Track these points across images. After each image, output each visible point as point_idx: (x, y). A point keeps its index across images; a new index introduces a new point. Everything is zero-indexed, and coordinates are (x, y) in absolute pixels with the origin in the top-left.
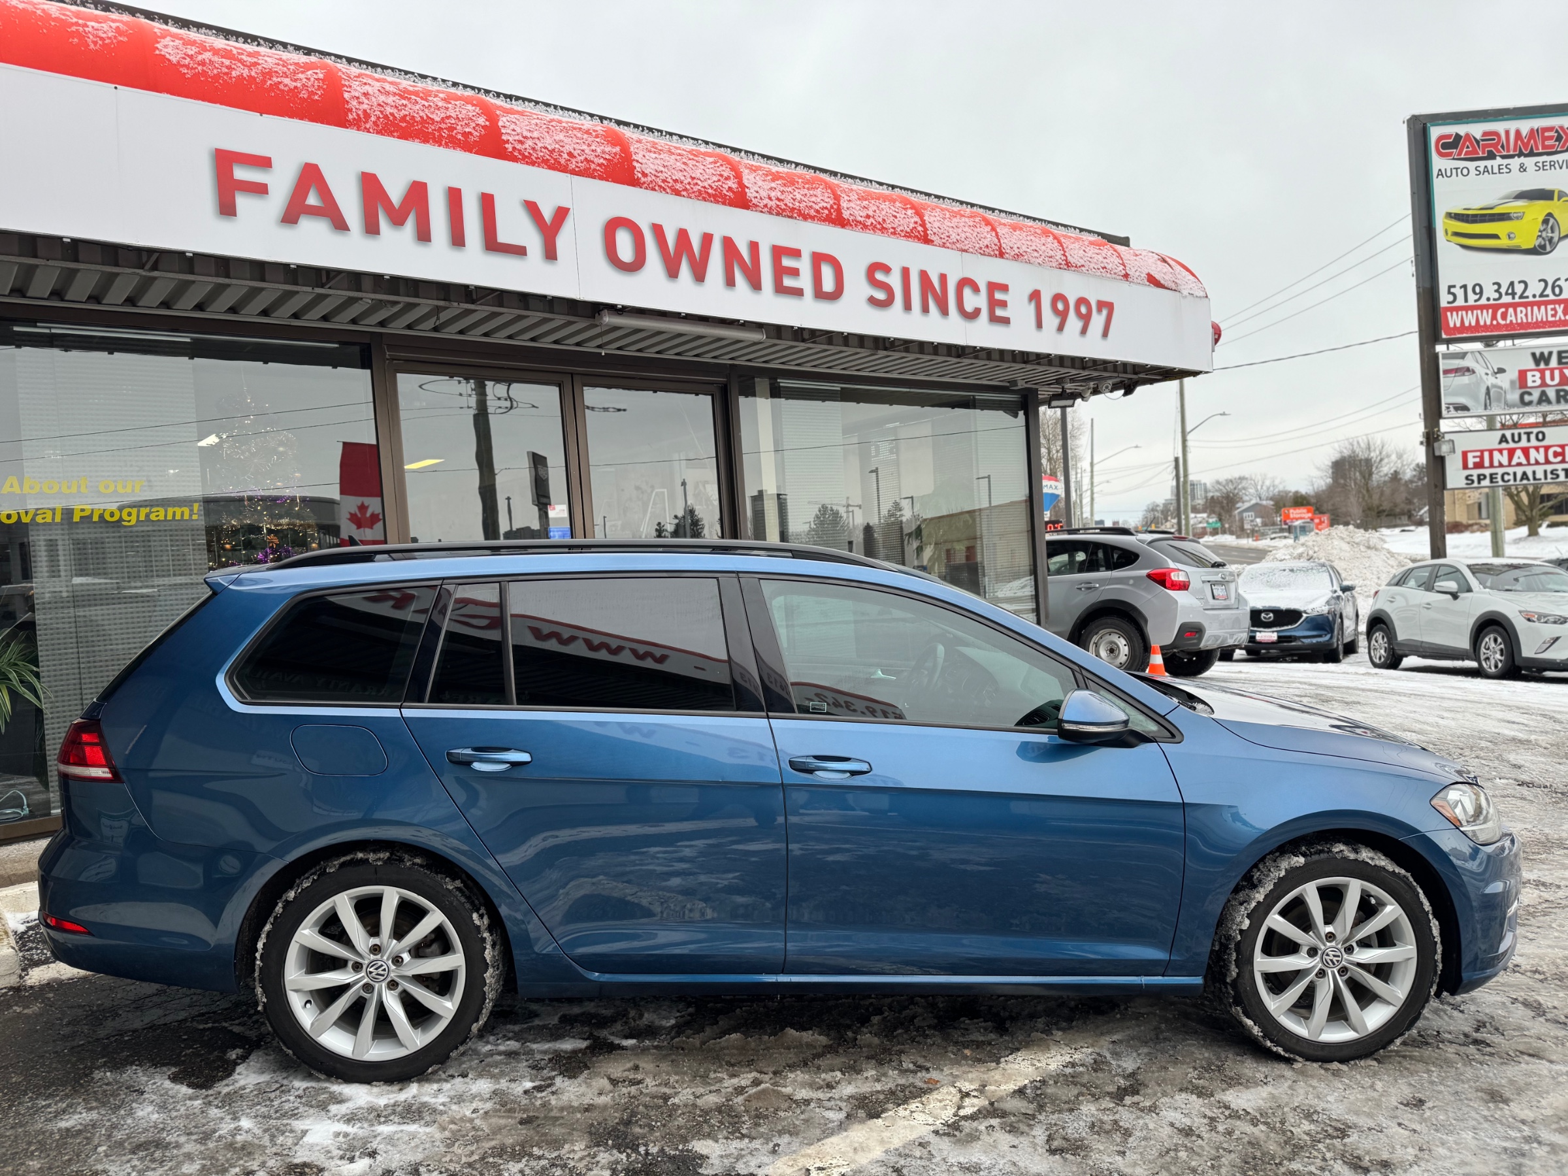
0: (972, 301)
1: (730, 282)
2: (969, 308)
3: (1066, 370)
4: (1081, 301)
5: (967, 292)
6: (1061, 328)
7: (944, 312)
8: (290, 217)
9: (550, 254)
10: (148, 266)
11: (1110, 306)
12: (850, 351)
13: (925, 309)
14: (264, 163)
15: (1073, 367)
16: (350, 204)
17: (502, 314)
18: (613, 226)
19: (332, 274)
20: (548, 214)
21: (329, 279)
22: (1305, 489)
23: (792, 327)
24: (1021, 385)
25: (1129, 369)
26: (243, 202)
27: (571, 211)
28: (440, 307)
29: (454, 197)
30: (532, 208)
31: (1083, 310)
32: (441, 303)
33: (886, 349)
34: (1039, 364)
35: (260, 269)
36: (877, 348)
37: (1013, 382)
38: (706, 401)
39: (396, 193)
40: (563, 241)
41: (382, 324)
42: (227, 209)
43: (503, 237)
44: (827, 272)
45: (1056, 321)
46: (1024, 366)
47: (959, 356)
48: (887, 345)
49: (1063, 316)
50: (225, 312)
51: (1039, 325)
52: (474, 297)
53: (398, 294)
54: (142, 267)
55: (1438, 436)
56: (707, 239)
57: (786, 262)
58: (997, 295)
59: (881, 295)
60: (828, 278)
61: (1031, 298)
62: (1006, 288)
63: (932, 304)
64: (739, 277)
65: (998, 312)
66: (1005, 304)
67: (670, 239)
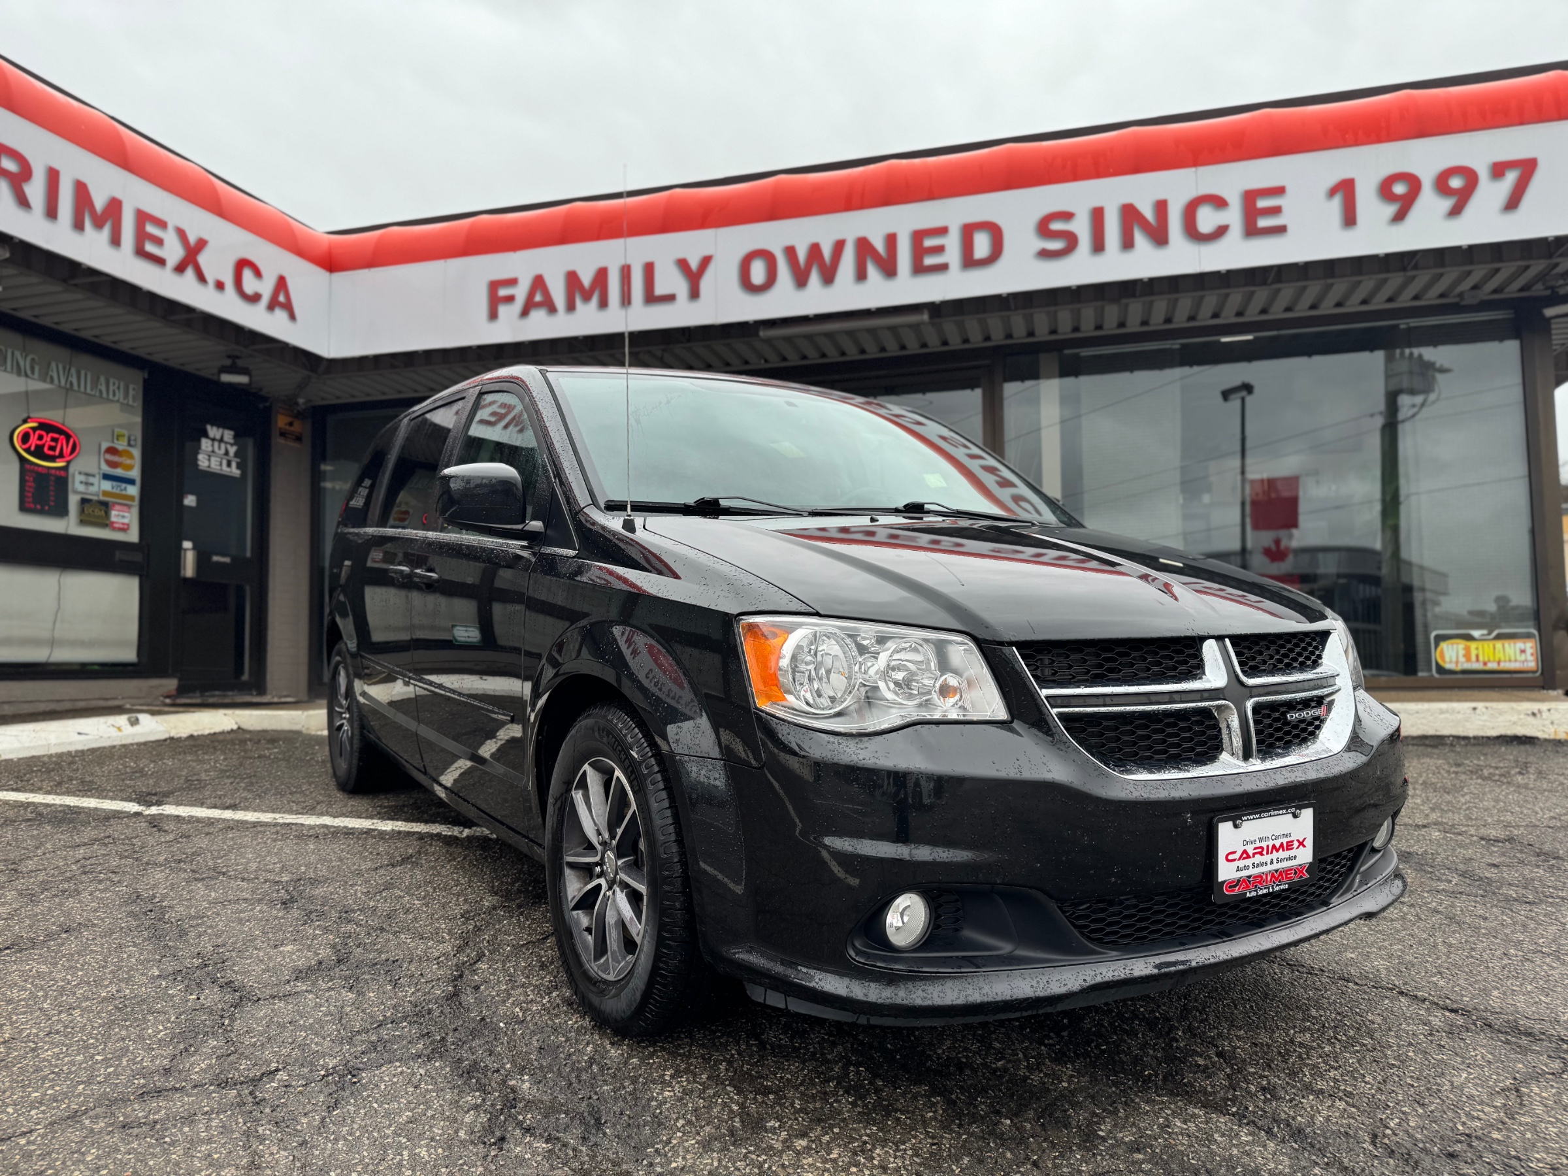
1: (861, 275)
2: (1207, 229)
4: (1452, 172)
5: (1204, 211)
6: (1400, 217)
7: (1162, 241)
8: (525, 313)
9: (694, 294)
11: (1526, 164)
13: (1128, 245)
14: (513, 282)
16: (559, 296)
18: (749, 258)
20: (694, 264)
23: (933, 302)
26: (503, 310)
27: (714, 257)
29: (626, 270)
30: (683, 264)
31: (1456, 182)
39: (586, 279)
40: (706, 281)
42: (493, 315)
43: (659, 290)
44: (981, 238)
45: (1391, 209)
49: (1406, 200)
51: (1350, 221)
57: (929, 243)
58: (1262, 203)
59: (1056, 245)
60: (982, 245)
61: (1332, 192)
62: (1279, 191)
63: (1139, 238)
64: (872, 270)
65: (1263, 223)
66: (1276, 211)
67: (802, 255)
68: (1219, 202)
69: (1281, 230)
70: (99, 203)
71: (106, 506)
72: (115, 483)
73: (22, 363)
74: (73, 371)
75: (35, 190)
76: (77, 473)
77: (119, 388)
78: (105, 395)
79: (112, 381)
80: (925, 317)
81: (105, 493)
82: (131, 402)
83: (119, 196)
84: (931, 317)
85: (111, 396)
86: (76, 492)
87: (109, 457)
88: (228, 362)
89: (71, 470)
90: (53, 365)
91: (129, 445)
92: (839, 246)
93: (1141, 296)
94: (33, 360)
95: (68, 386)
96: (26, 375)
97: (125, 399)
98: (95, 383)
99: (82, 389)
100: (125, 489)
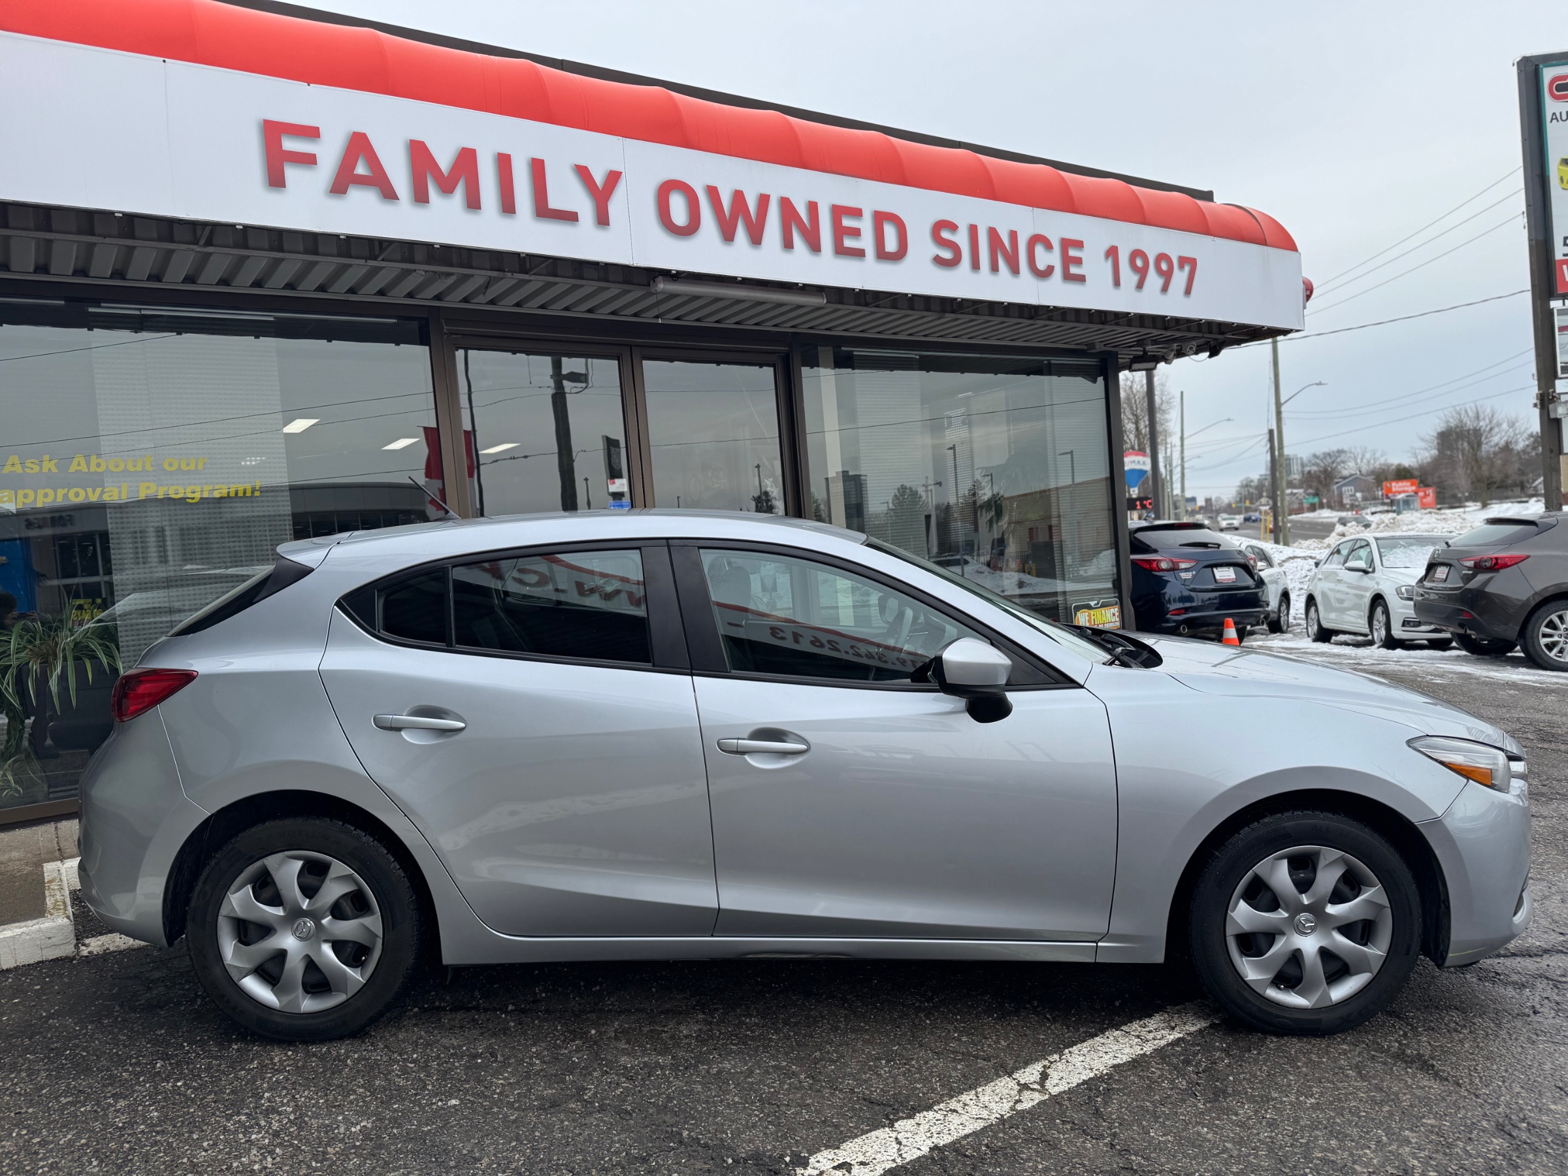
0: (1043, 258)
1: (788, 244)
2: (1041, 266)
3: (1147, 331)
4: (1162, 257)
5: (1039, 249)
6: (1140, 286)
7: (1015, 270)
8: (340, 186)
9: (603, 219)
10: (202, 242)
11: (1193, 263)
12: (916, 314)
13: (994, 268)
14: (312, 133)
15: (1154, 327)
16: (399, 174)
17: (556, 283)
18: (666, 189)
19: (385, 244)
20: (599, 178)
21: (382, 249)
22: (1408, 461)
23: (854, 289)
24: (1099, 348)
25: (1215, 329)
27: (623, 174)
28: (495, 277)
29: (504, 163)
30: (583, 173)
31: (1164, 266)
32: (495, 274)
33: (953, 312)
34: (1117, 324)
35: (313, 242)
36: (944, 311)
37: (1091, 345)
38: (768, 372)
39: (444, 160)
40: (615, 207)
41: (438, 297)
42: (276, 180)
43: (554, 203)
44: (890, 232)
45: (1135, 278)
46: (1101, 326)
47: (1031, 318)
48: (955, 307)
49: (1142, 273)
50: (283, 288)
51: (1117, 283)
52: (528, 266)
53: (452, 265)
54: (196, 242)
55: (1554, 397)
56: (764, 200)
57: (847, 222)
58: (1071, 252)
59: (946, 254)
60: (891, 238)
61: (1107, 255)
62: (1080, 245)
63: (1002, 263)
64: (797, 240)
65: (1072, 270)
66: (1079, 261)
67: (725, 201)
68: (1048, 246)
69: (1081, 279)
80: (824, 301)
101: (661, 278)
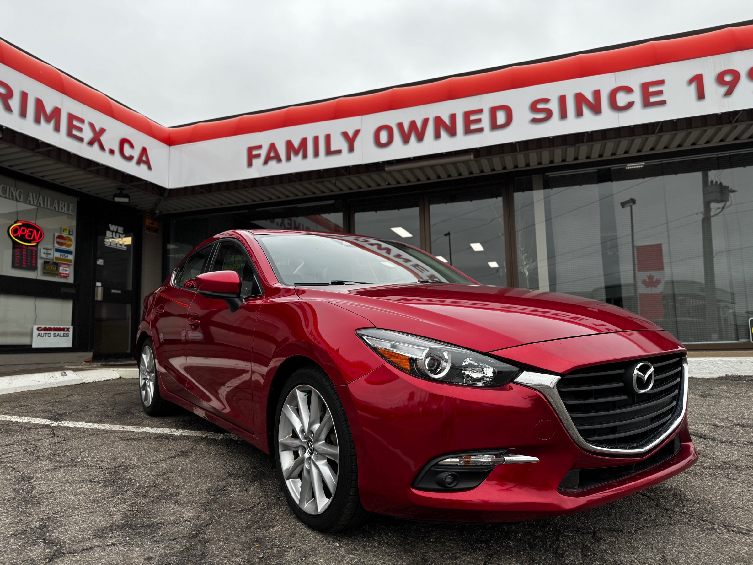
1: (437, 136)
2: (622, 104)
5: (620, 95)
6: (729, 93)
7: (598, 111)
8: (266, 162)
9: (351, 149)
13: (579, 114)
14: (260, 147)
16: (283, 153)
18: (379, 130)
20: (351, 134)
23: (476, 148)
26: (255, 161)
27: (361, 130)
29: (316, 139)
30: (345, 134)
39: (296, 144)
40: (357, 143)
42: (250, 164)
43: (333, 148)
44: (501, 115)
45: (723, 90)
49: (732, 84)
51: (701, 96)
57: (473, 118)
58: (652, 89)
59: (541, 116)
60: (501, 118)
61: (691, 82)
62: (662, 82)
63: (585, 110)
64: (443, 133)
65: (653, 99)
66: (660, 93)
67: (406, 127)
68: (628, 90)
69: (663, 103)
70: (49, 110)
71: (57, 265)
72: (61, 254)
73: (14, 194)
74: (41, 197)
75: (15, 103)
76: (42, 248)
77: (64, 206)
78: (57, 209)
79: (61, 202)
80: (472, 157)
81: (56, 258)
82: (70, 213)
83: (59, 107)
84: (475, 157)
85: (60, 210)
86: (42, 258)
87: (58, 240)
88: (118, 192)
89: (39, 247)
90: (31, 194)
91: (70, 234)
92: (426, 121)
93: (586, 142)
94: (20, 191)
95: (38, 205)
96: (17, 200)
97: (67, 211)
98: (52, 203)
99: (45, 206)
100: (67, 256)
101: (386, 165)
